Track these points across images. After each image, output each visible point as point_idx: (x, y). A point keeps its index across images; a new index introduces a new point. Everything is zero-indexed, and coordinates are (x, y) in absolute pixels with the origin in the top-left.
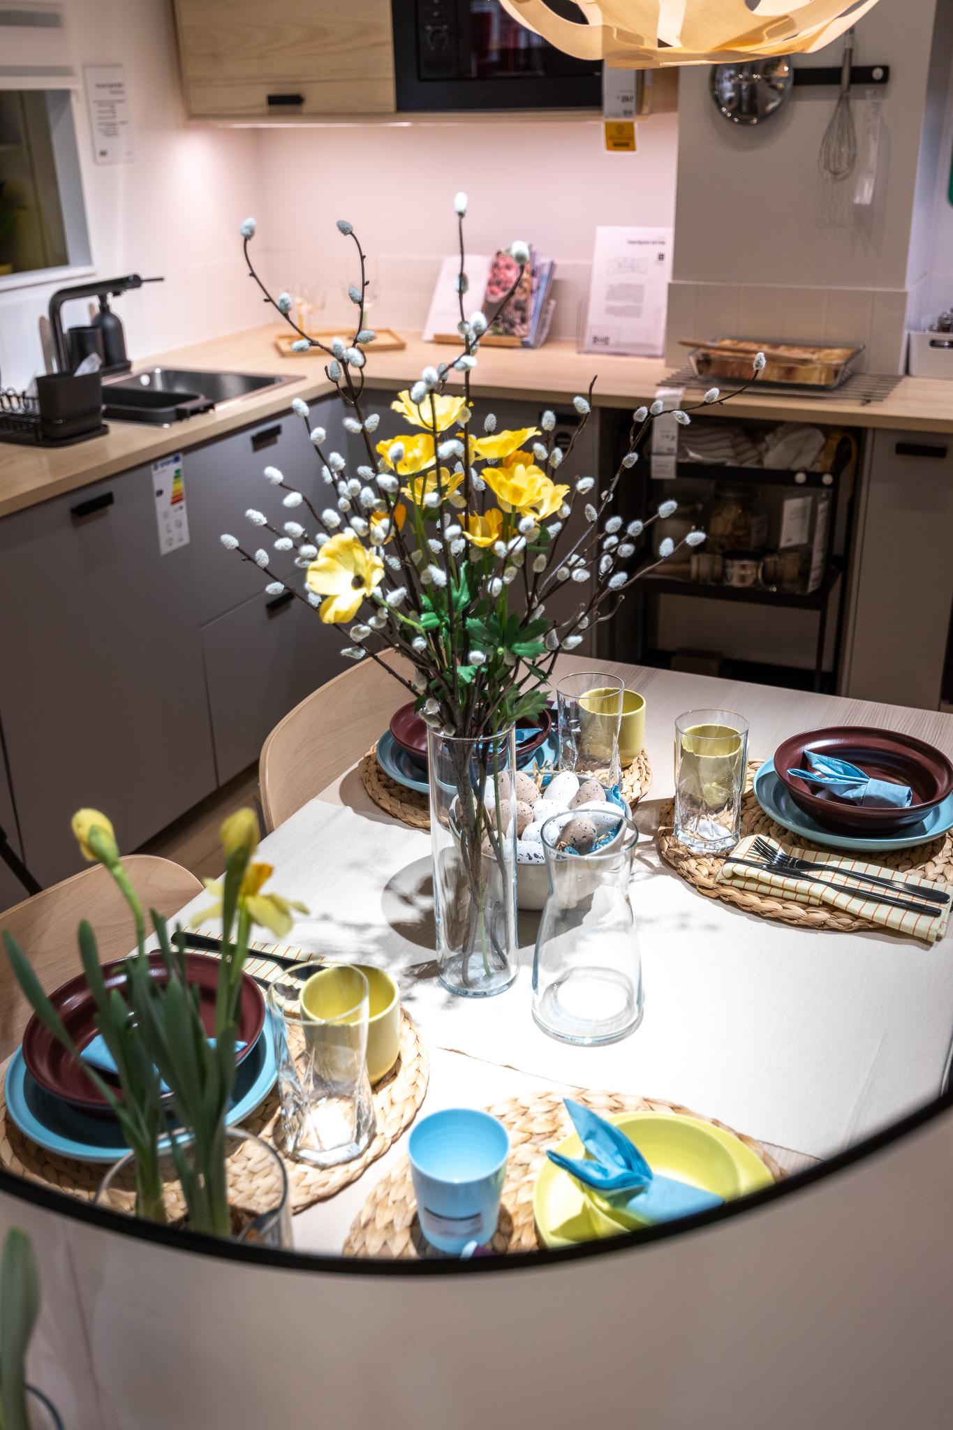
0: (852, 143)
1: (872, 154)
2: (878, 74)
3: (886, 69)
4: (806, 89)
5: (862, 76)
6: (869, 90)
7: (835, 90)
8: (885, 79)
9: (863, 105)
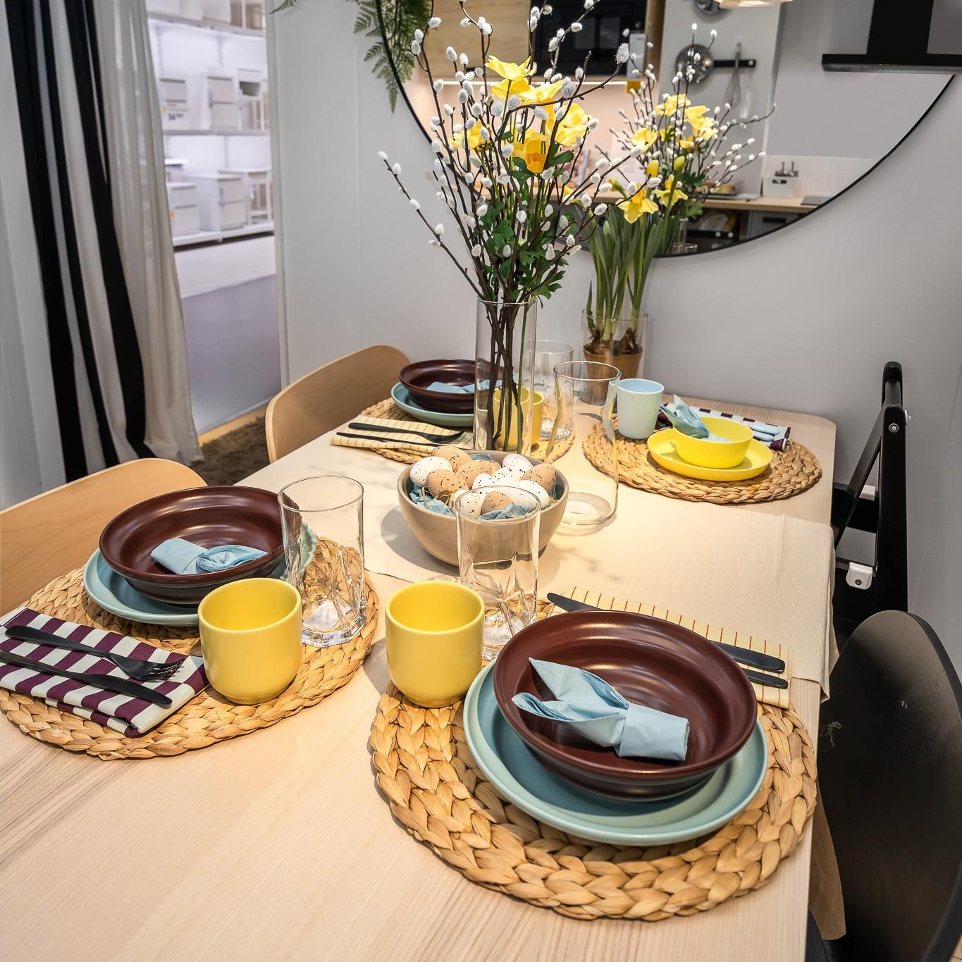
0: (739, 92)
1: (747, 96)
2: (751, 63)
3: (755, 62)
4: (719, 69)
5: (744, 64)
6: (747, 70)
7: (732, 70)
8: (754, 66)
9: (744, 77)
